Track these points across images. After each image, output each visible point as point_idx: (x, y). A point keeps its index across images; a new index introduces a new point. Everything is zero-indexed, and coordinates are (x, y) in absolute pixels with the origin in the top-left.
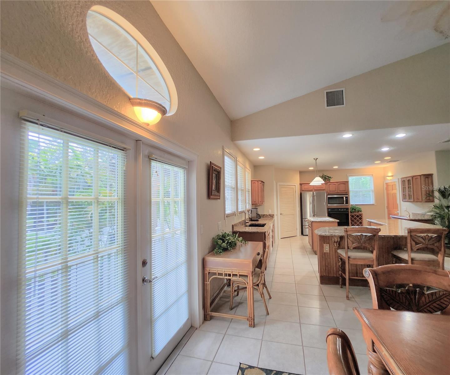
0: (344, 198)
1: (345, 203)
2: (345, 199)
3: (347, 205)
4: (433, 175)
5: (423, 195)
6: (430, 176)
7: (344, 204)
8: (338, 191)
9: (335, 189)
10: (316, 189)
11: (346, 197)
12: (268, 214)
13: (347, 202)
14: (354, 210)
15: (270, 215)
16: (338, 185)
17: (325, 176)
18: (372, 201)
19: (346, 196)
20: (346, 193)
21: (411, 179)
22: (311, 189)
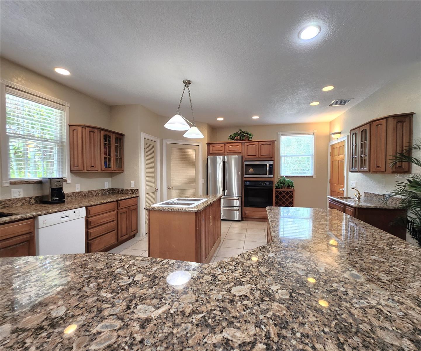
0: (268, 165)
1: (268, 174)
2: (268, 168)
3: (270, 176)
4: (414, 115)
5: (388, 158)
6: (407, 119)
7: (266, 175)
8: (259, 155)
9: (256, 152)
10: (229, 151)
11: (270, 165)
12: (129, 188)
13: (271, 173)
14: (282, 185)
15: (132, 190)
16: (260, 146)
17: (244, 132)
18: (310, 172)
19: (271, 163)
20: (272, 158)
21: (367, 128)
22: (222, 152)
